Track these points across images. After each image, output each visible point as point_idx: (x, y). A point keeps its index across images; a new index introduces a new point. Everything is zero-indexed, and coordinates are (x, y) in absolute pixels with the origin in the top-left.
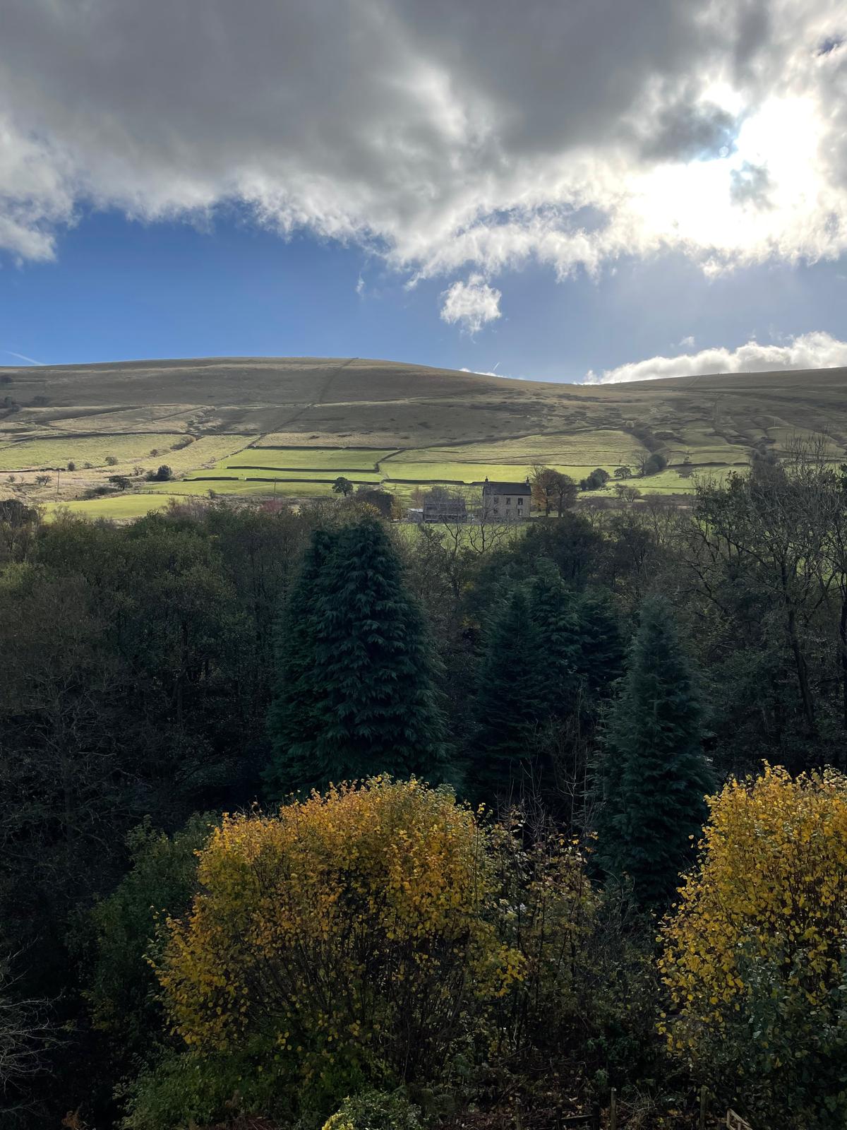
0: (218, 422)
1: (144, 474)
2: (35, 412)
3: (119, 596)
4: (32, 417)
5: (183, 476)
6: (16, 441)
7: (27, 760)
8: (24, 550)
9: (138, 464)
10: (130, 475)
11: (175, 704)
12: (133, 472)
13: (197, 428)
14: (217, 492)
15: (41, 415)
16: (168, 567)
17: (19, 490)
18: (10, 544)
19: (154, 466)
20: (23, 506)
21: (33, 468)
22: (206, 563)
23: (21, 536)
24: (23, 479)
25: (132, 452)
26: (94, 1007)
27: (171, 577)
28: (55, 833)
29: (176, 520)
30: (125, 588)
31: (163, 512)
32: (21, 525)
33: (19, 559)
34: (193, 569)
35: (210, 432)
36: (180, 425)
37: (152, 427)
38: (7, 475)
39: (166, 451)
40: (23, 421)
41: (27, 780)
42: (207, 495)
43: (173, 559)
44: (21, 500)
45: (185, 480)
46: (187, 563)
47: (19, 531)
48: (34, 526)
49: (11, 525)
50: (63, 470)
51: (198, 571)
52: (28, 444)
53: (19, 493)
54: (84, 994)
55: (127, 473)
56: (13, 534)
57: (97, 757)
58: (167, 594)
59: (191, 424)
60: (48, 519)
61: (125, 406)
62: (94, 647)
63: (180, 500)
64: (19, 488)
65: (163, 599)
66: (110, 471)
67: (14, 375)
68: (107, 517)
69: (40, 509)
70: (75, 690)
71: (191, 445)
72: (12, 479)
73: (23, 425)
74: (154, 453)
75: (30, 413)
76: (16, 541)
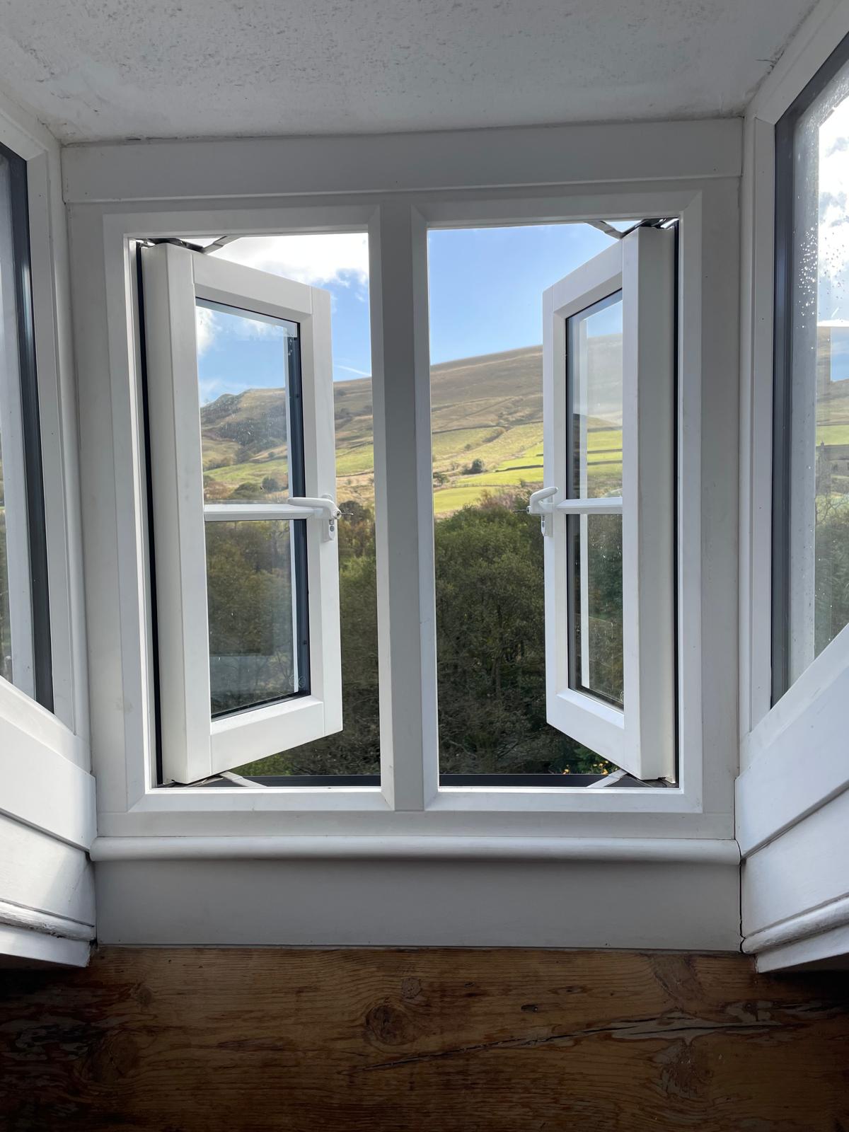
0: (527, 411)
1: (460, 469)
2: (365, 420)
4: (364, 425)
5: (494, 467)
6: (351, 448)
8: (362, 545)
9: (454, 460)
10: (448, 471)
11: (494, 682)
12: (450, 468)
13: (507, 420)
14: (528, 480)
16: (482, 555)
17: (356, 492)
18: (350, 541)
19: (467, 460)
20: (359, 506)
21: (366, 471)
22: (515, 550)
23: (359, 534)
24: (358, 481)
25: (448, 448)
27: (485, 564)
29: (489, 511)
30: (446, 576)
31: (477, 505)
32: (358, 523)
33: (359, 555)
34: (504, 556)
35: (520, 422)
36: (491, 419)
37: (464, 423)
38: (345, 479)
39: (478, 445)
40: (356, 429)
42: (518, 484)
43: (486, 549)
44: (358, 501)
45: (497, 471)
46: (499, 551)
47: (357, 529)
48: (369, 523)
49: (351, 524)
51: (509, 558)
52: (361, 449)
53: (355, 495)
55: (445, 469)
56: (352, 531)
58: (482, 580)
59: (501, 416)
61: (442, 405)
63: (493, 492)
64: (355, 490)
65: (479, 585)
69: (373, 508)
71: (502, 437)
72: (350, 482)
73: (356, 433)
74: (468, 448)
75: (361, 421)
76: (355, 538)
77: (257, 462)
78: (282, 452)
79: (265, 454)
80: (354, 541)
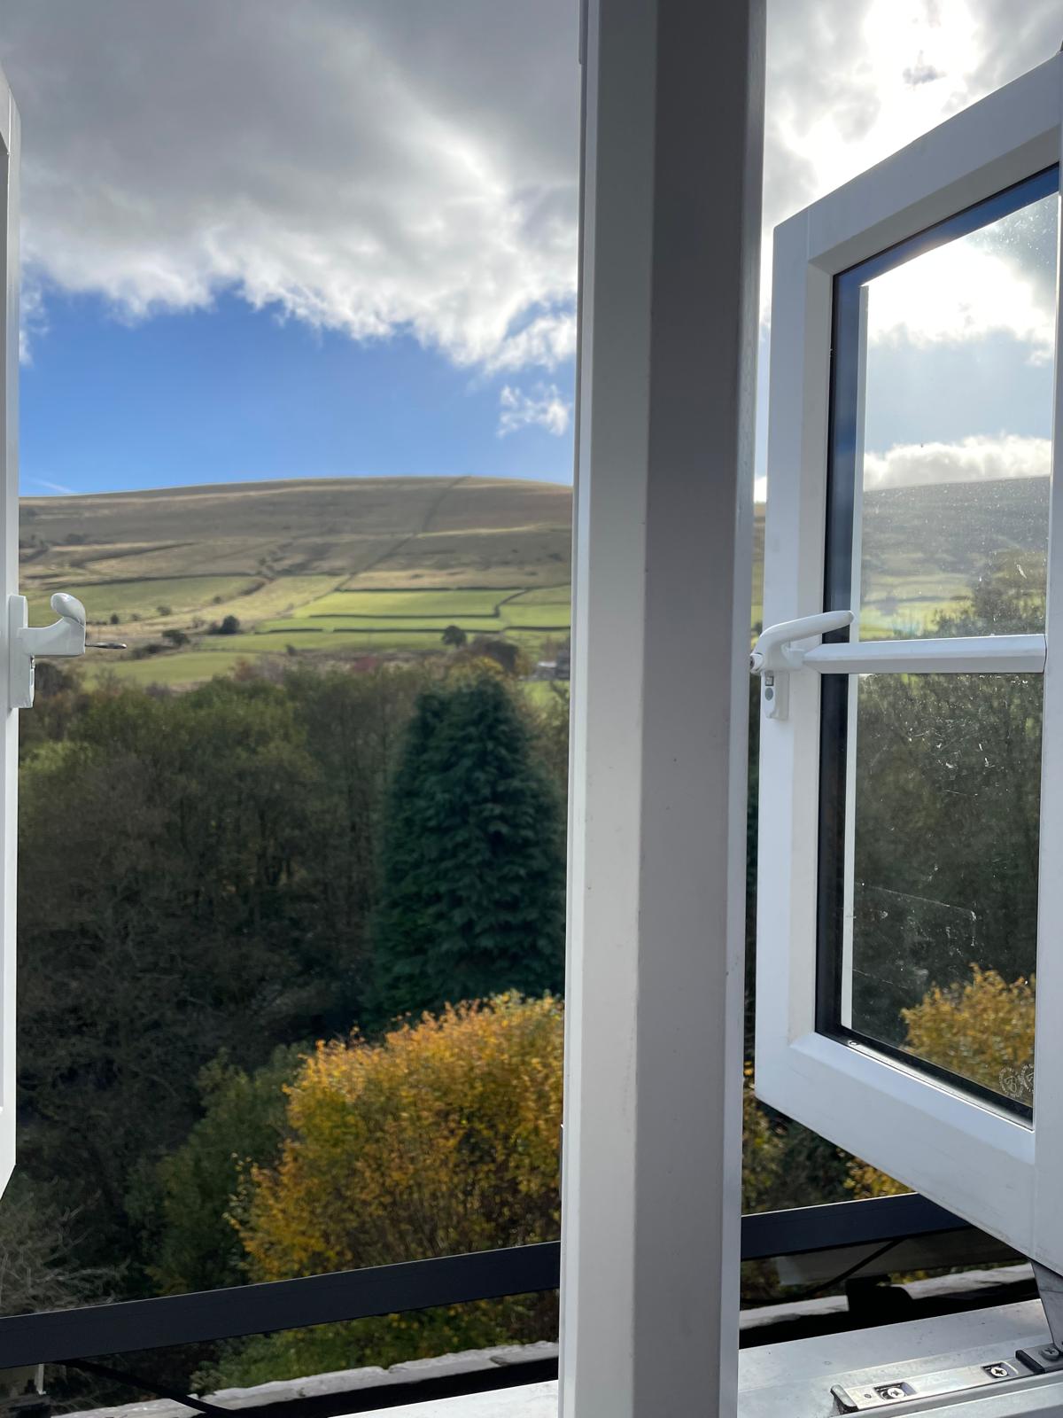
0: (299, 559)
1: (206, 627)
2: (68, 553)
3: (182, 779)
4: (65, 558)
5: (253, 628)
6: (46, 590)
7: (74, 984)
8: (59, 725)
9: (198, 614)
10: (188, 628)
11: (251, 913)
12: (191, 624)
13: (270, 568)
14: (298, 646)
15: (77, 557)
16: (239, 743)
18: (41, 719)
19: (216, 615)
20: (57, 671)
22: (286, 737)
23: (55, 709)
25: (189, 599)
26: (160, 1287)
27: (244, 755)
28: (108, 1076)
29: (248, 684)
30: (188, 770)
31: (231, 675)
32: (55, 694)
33: (57, 737)
34: (272, 745)
35: (288, 572)
36: (248, 564)
37: (213, 568)
39: (231, 598)
40: (53, 564)
41: (74, 1010)
42: (284, 650)
43: (246, 734)
45: (257, 633)
46: (264, 738)
48: (71, 694)
50: (105, 624)
51: (277, 748)
54: (148, 1271)
55: (185, 625)
57: (158, 980)
58: (241, 775)
59: (263, 562)
60: (89, 686)
61: (182, 542)
62: (152, 844)
63: (251, 659)
65: (236, 782)
66: (165, 624)
67: (42, 508)
68: (161, 682)
69: (78, 674)
70: (131, 897)
71: (264, 590)
73: (54, 569)
74: (218, 601)
75: (62, 554)
76: (49, 715)
80: (47, 720)
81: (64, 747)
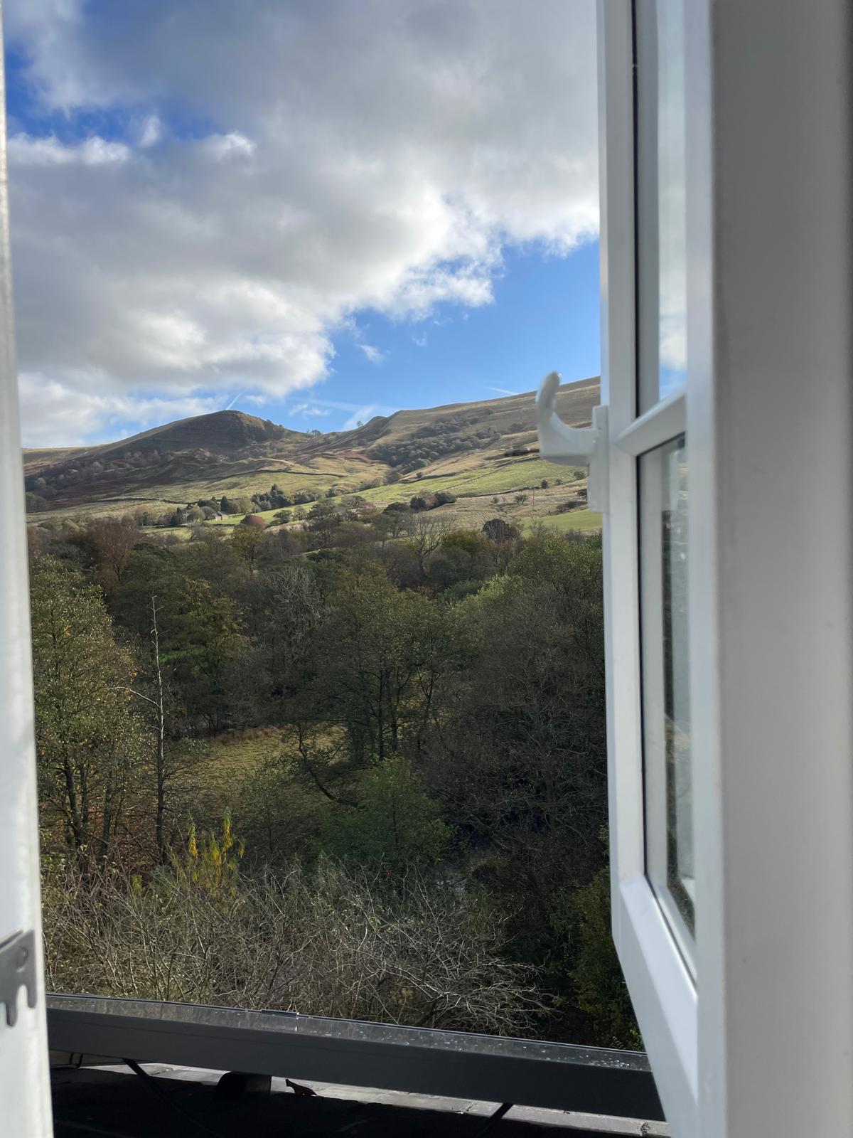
2: (512, 438)
3: (585, 602)
4: (511, 443)
6: (498, 467)
7: (513, 751)
8: (506, 563)
15: (518, 440)
17: (502, 510)
18: (495, 559)
20: (505, 524)
21: (513, 489)
23: (503, 552)
24: (504, 499)
26: (579, 988)
28: (539, 823)
30: (590, 596)
32: (504, 542)
33: (502, 574)
38: (491, 498)
40: (502, 448)
41: (513, 769)
44: (504, 519)
47: (502, 547)
48: (514, 542)
49: (496, 542)
50: (537, 488)
52: (507, 468)
53: (501, 513)
54: (570, 974)
56: (497, 549)
57: (571, 754)
60: (526, 535)
62: (566, 651)
64: (501, 508)
66: (579, 485)
67: (494, 407)
68: (576, 529)
69: (518, 526)
70: (550, 691)
72: (496, 501)
75: (509, 439)
76: (500, 556)
77: (405, 482)
78: (430, 472)
79: (414, 474)
80: (499, 560)
81: (504, 579)
